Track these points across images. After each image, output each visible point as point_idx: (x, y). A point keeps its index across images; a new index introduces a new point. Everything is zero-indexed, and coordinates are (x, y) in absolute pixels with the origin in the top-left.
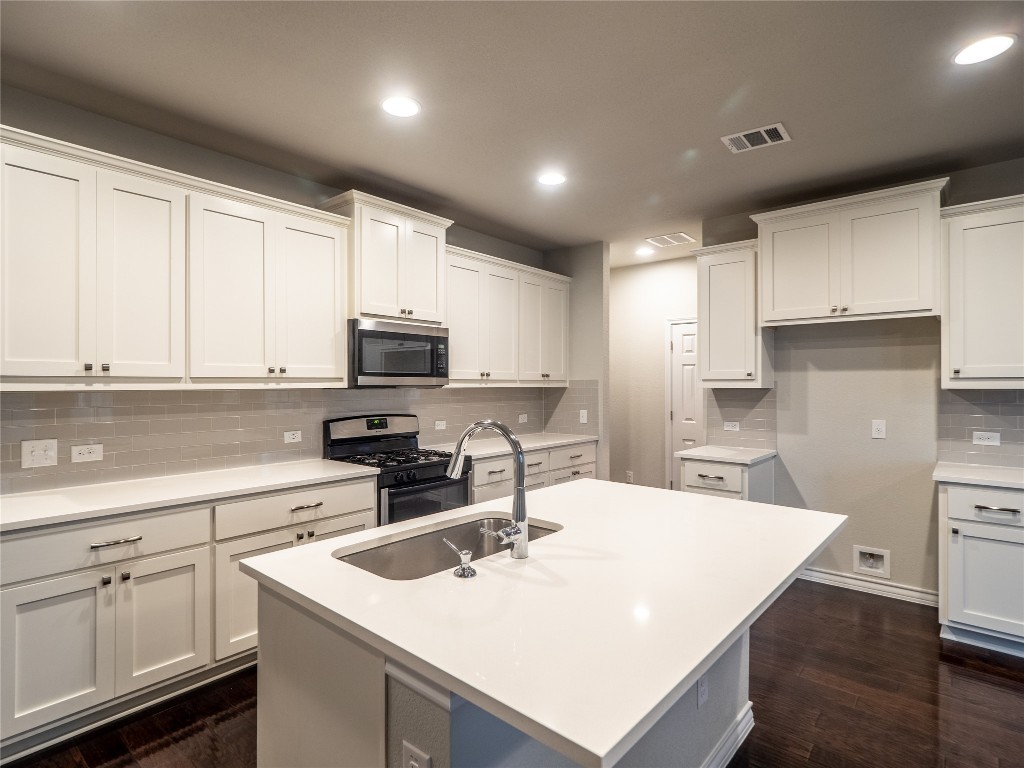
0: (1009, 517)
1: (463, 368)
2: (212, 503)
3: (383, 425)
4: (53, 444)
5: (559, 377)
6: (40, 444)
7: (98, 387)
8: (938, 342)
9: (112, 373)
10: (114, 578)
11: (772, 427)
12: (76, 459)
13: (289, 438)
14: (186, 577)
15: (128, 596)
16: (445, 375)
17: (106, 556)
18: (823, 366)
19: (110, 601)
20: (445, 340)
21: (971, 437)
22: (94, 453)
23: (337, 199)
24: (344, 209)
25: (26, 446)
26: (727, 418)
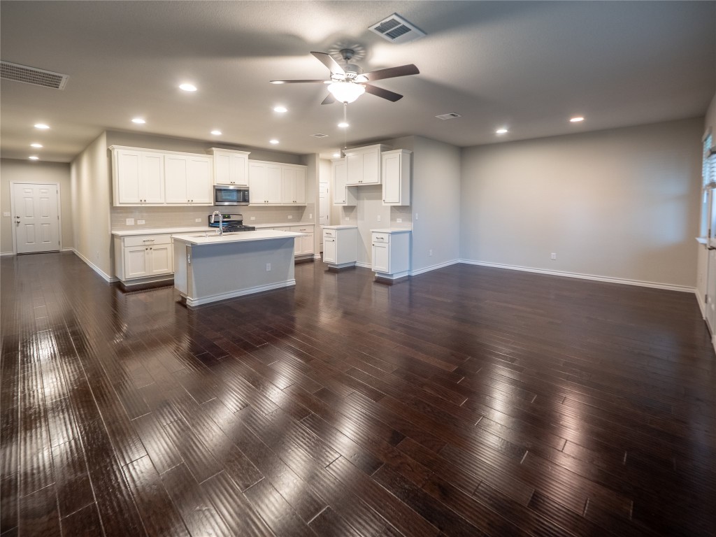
0: (382, 240)
1: (255, 199)
2: (171, 233)
3: (229, 217)
4: (133, 219)
5: (300, 202)
6: (130, 219)
7: (143, 205)
8: (381, 192)
9: (147, 202)
10: (149, 248)
11: (356, 218)
12: (139, 224)
13: (197, 220)
14: (165, 251)
15: (152, 253)
16: (248, 201)
17: (147, 243)
18: (369, 198)
19: (148, 253)
20: (248, 191)
21: (396, 221)
22: (143, 222)
23: (209, 150)
24: (211, 153)
25: (127, 220)
26: (346, 216)
